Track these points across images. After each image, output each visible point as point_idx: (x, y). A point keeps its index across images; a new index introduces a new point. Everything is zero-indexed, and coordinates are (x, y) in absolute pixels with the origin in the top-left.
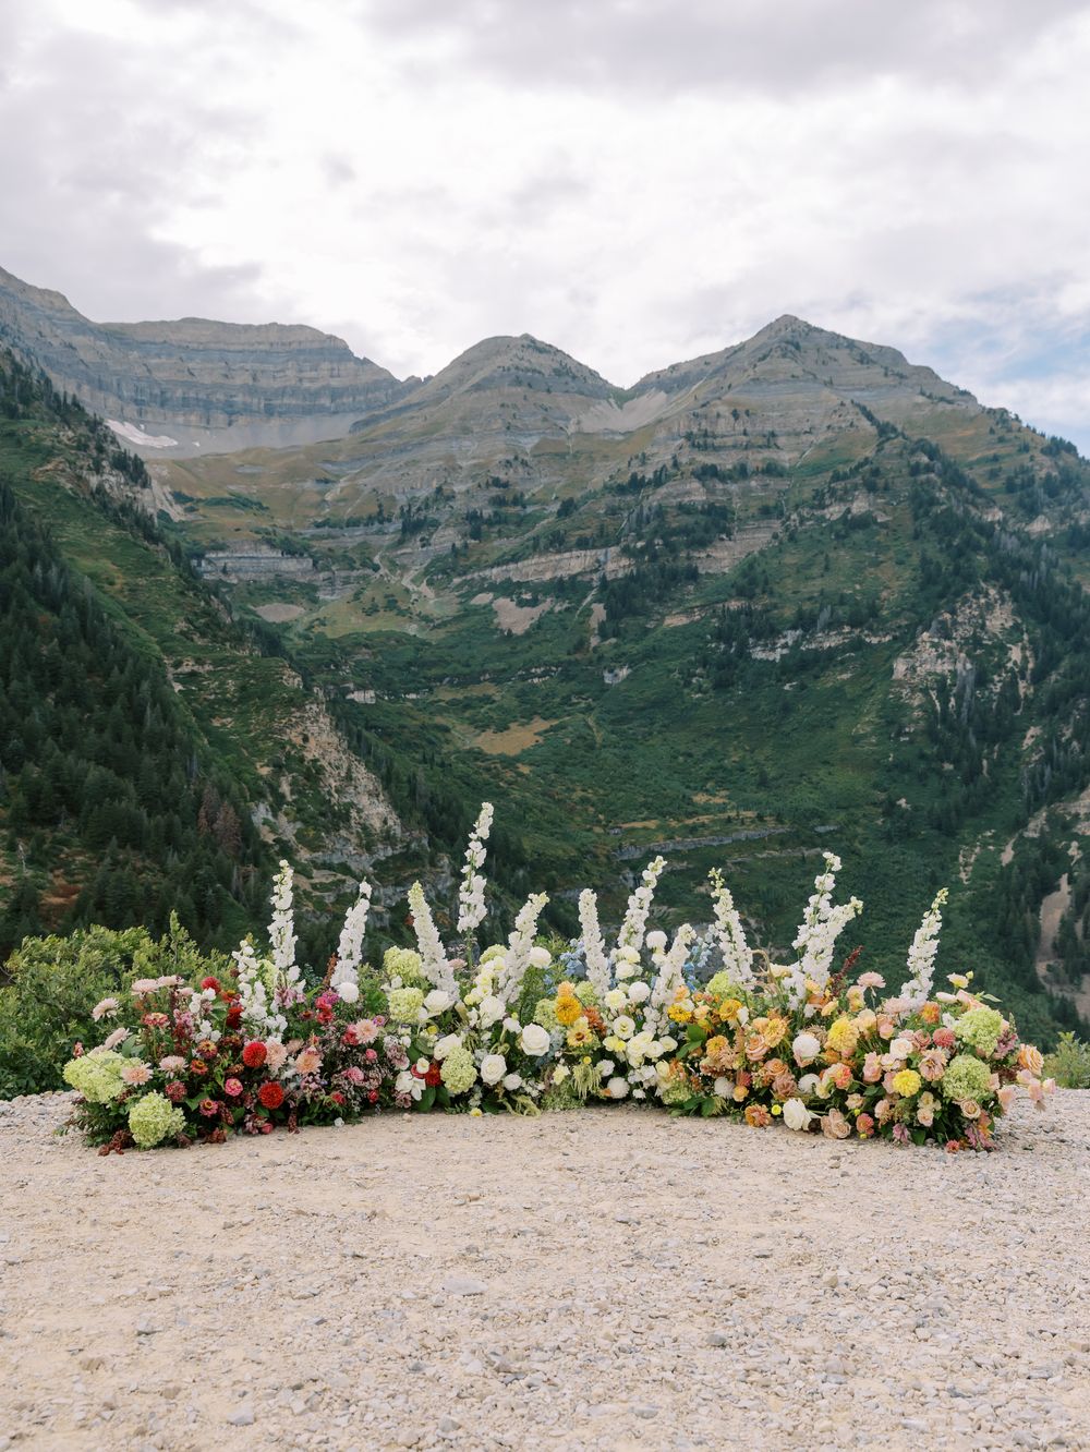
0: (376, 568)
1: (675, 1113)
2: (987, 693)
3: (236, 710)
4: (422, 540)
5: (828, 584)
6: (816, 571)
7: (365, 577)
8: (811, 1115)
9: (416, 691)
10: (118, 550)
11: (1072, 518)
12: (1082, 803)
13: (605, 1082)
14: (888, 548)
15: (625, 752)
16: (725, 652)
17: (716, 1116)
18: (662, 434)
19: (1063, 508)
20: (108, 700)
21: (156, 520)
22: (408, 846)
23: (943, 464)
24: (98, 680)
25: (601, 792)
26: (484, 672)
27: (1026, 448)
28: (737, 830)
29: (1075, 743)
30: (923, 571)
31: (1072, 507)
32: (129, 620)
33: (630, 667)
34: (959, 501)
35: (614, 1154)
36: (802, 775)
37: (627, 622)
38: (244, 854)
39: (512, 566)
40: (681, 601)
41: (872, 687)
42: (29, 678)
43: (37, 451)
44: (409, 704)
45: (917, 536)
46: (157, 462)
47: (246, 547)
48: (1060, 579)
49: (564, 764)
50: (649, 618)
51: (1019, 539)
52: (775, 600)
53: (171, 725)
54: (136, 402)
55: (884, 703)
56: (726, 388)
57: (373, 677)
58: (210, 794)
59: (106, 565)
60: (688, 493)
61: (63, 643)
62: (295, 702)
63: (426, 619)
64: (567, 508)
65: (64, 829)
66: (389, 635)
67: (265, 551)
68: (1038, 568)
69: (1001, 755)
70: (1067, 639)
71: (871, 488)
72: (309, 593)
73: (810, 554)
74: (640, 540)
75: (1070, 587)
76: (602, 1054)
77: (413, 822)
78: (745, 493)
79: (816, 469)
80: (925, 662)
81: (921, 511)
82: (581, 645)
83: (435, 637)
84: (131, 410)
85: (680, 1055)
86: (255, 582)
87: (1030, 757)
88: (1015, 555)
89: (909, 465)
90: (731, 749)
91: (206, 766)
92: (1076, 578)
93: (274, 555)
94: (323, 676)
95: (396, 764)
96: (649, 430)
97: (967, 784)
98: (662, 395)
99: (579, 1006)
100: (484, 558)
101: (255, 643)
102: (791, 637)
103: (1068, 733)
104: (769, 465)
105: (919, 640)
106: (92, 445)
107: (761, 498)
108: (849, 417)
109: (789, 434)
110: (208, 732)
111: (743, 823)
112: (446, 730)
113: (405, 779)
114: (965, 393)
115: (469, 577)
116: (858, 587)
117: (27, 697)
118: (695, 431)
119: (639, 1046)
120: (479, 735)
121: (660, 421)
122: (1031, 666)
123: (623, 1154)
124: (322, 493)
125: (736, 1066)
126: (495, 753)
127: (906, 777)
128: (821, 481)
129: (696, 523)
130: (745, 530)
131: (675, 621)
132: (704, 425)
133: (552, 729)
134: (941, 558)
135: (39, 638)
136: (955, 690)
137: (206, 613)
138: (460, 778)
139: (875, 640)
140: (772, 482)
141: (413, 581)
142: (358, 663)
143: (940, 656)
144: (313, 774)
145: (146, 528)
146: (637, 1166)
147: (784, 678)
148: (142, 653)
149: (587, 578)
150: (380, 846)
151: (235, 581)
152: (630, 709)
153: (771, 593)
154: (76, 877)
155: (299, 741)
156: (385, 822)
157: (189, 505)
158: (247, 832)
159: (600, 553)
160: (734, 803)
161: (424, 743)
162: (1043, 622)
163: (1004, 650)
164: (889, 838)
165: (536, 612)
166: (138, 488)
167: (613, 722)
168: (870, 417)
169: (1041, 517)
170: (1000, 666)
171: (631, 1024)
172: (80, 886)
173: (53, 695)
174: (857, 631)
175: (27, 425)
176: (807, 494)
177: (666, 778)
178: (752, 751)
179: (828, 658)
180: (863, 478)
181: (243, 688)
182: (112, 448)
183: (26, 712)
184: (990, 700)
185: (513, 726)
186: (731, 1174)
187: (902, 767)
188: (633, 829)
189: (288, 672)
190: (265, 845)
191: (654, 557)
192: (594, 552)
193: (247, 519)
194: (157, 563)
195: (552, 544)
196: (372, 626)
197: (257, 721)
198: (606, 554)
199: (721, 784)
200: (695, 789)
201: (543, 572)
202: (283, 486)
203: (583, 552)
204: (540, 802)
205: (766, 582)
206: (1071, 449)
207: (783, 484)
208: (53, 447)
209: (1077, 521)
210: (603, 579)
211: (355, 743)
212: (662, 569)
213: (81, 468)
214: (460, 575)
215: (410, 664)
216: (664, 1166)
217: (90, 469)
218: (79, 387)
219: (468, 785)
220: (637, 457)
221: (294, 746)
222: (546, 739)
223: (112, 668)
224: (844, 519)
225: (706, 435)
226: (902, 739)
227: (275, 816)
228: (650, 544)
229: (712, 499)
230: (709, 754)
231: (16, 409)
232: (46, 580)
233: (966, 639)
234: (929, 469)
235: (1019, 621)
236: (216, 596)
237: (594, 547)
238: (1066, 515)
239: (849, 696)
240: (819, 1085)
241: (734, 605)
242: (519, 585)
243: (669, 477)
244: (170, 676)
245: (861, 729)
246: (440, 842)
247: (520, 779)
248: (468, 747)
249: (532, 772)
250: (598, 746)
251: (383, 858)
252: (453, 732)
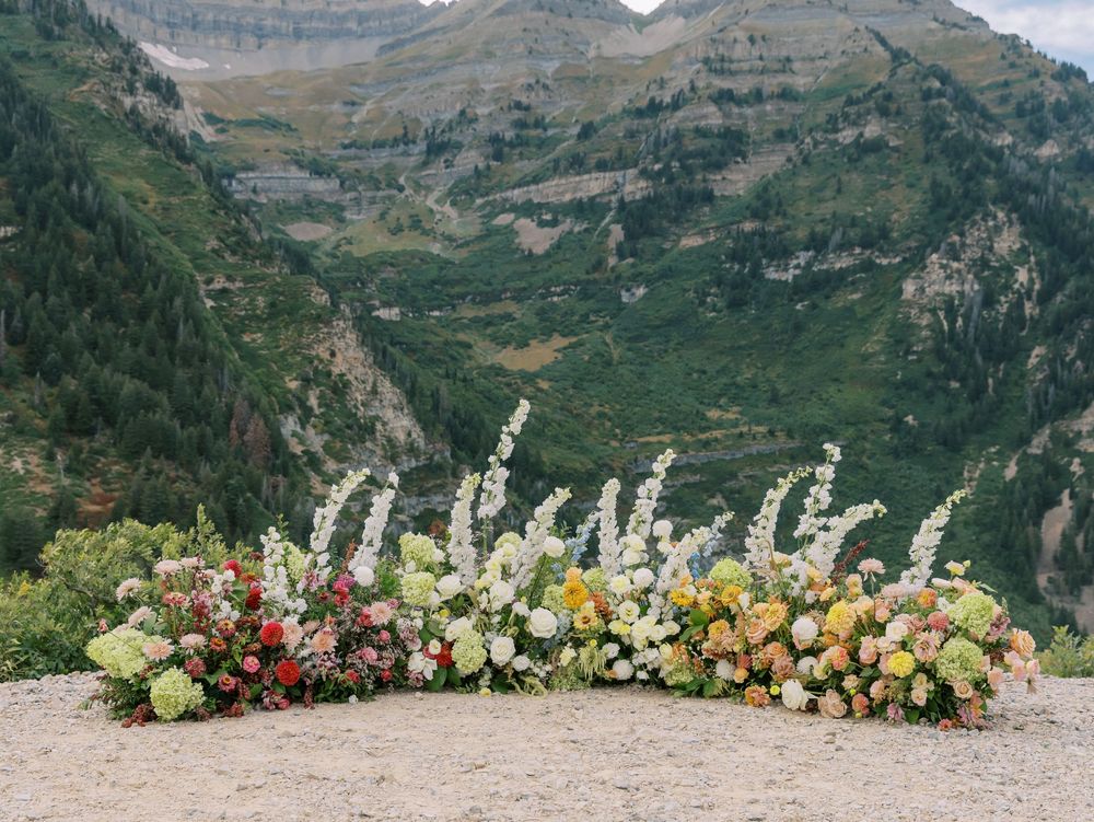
0: (401, 189)
1: (678, 693)
2: (993, 313)
3: (266, 326)
4: (445, 161)
5: (841, 206)
6: (828, 193)
7: (390, 198)
8: (809, 695)
9: (440, 308)
10: (152, 169)
11: (1080, 143)
12: (1085, 421)
13: (610, 664)
14: (899, 171)
15: (641, 369)
16: (738, 273)
17: (718, 697)
18: (680, 59)
19: (1072, 133)
20: (142, 316)
21: (188, 141)
22: (431, 458)
23: (954, 89)
24: (133, 296)
25: (618, 407)
26: (505, 291)
27: (1036, 74)
28: (749, 445)
29: (1079, 363)
30: (933, 193)
31: (1081, 132)
32: (163, 238)
33: (647, 286)
34: (969, 126)
35: (616, 730)
36: (812, 392)
37: (644, 243)
38: (274, 465)
39: (533, 187)
40: (697, 223)
41: (882, 307)
42: (66, 294)
43: (73, 72)
44: (433, 321)
45: (928, 159)
46: (190, 84)
47: (276, 168)
48: (1067, 202)
49: (582, 380)
50: (666, 239)
51: (1028, 162)
52: (788, 222)
53: (204, 340)
54: (168, 24)
55: (893, 324)
56: (743, 14)
57: (399, 294)
58: (241, 406)
59: (140, 185)
60: (705, 117)
61: (99, 259)
62: (322, 318)
63: (450, 239)
64: (587, 131)
65: (100, 440)
66: (413, 254)
67: (294, 171)
68: (1046, 191)
69: (1007, 374)
70: (1072, 261)
71: (884, 112)
72: (336, 213)
73: (822, 178)
74: (657, 162)
75: (1077, 210)
76: (608, 637)
77: (436, 435)
78: (760, 117)
79: (830, 94)
80: (933, 283)
81: (932, 136)
82: (599, 265)
83: (458, 256)
84: (164, 33)
85: (683, 638)
86: (284, 201)
87: (1035, 375)
88: (1024, 179)
89: (921, 90)
90: (744, 366)
91: (237, 379)
92: (1084, 201)
93: (303, 175)
94: (350, 294)
95: (419, 379)
96: (667, 54)
97: (973, 402)
98: (681, 20)
99: (586, 591)
100: (506, 179)
101: (284, 260)
102: (803, 257)
103: (1072, 352)
104: (784, 90)
105: (928, 261)
106: (126, 66)
107: (776, 122)
108: (863, 43)
109: (803, 59)
110: (239, 347)
111: (754, 438)
112: (469, 346)
113: (429, 393)
114: (978, 19)
115: (491, 198)
116: (869, 209)
117: (64, 312)
118: (712, 55)
119: (643, 630)
120: (499, 351)
121: (678, 46)
122: (1037, 287)
123: (625, 729)
124: (349, 115)
125: (737, 648)
126: (515, 368)
127: (914, 394)
128: (834, 106)
129: (713, 146)
130: (759, 153)
131: (691, 241)
132: (721, 50)
133: (572, 346)
134: (951, 181)
135: (75, 255)
136: (962, 310)
137: (236, 232)
138: (481, 392)
139: (885, 262)
140: (787, 106)
141: (437, 202)
142: (384, 281)
143: (949, 277)
144: (340, 388)
145: (178, 149)
146: (639, 739)
147: (796, 298)
148: (174, 270)
149: (605, 200)
150: (405, 458)
151: (265, 201)
152: (647, 327)
153: (785, 215)
154: (113, 486)
155: (326, 356)
156: (409, 435)
157: (220, 126)
158: (276, 444)
159: (618, 175)
160: (745, 419)
161: (447, 359)
162: (1051, 244)
163: (1011, 271)
164: (896, 453)
165: (556, 232)
166: (170, 110)
167: (630, 340)
168: (883, 42)
169: (1050, 142)
170: (1007, 287)
171: (636, 609)
172: (116, 494)
173: (89, 310)
174: (868, 252)
175: (62, 47)
176: (821, 118)
177: (680, 394)
178: (764, 369)
179: (838, 279)
180: (876, 103)
181: (272, 305)
182: (145, 70)
183: (63, 327)
184: (996, 320)
185: (533, 343)
186: (729, 747)
187: (909, 385)
188: (648, 443)
189: (316, 289)
190: (294, 456)
191: (671, 180)
192: (612, 174)
193: (275, 140)
194: (189, 182)
195: (572, 165)
196: (397, 245)
197: (286, 336)
198: (624, 176)
199: (734, 400)
200: (709, 404)
201: (563, 194)
202: (312, 108)
203: (602, 174)
204: (558, 417)
205: (780, 204)
206: (1081, 74)
207: (798, 109)
208: (88, 69)
209: (1085, 146)
210: (621, 201)
211: (380, 358)
212: (679, 190)
213: (116, 89)
214: (482, 196)
215: (434, 282)
216: (665, 739)
217: (123, 90)
218: (113, 9)
219: (489, 399)
220: (655, 81)
221: (321, 361)
222: (565, 355)
223: (146, 285)
224: (856, 143)
225: (722, 60)
226: (910, 358)
227: (303, 428)
228: (667, 167)
229: (728, 122)
230: (723, 371)
231: (52, 30)
232: (82, 198)
233: (974, 261)
234: (940, 94)
235: (1026, 243)
236: (246, 214)
237: (613, 169)
238: (1074, 140)
239: (859, 316)
240: (817, 668)
241: (748, 226)
242: (540, 206)
243: (687, 101)
244: (202, 293)
245: (870, 348)
246: (462, 454)
247: (539, 394)
248: (489, 363)
249: (550, 387)
250: (615, 363)
251: (407, 470)
252: (475, 348)
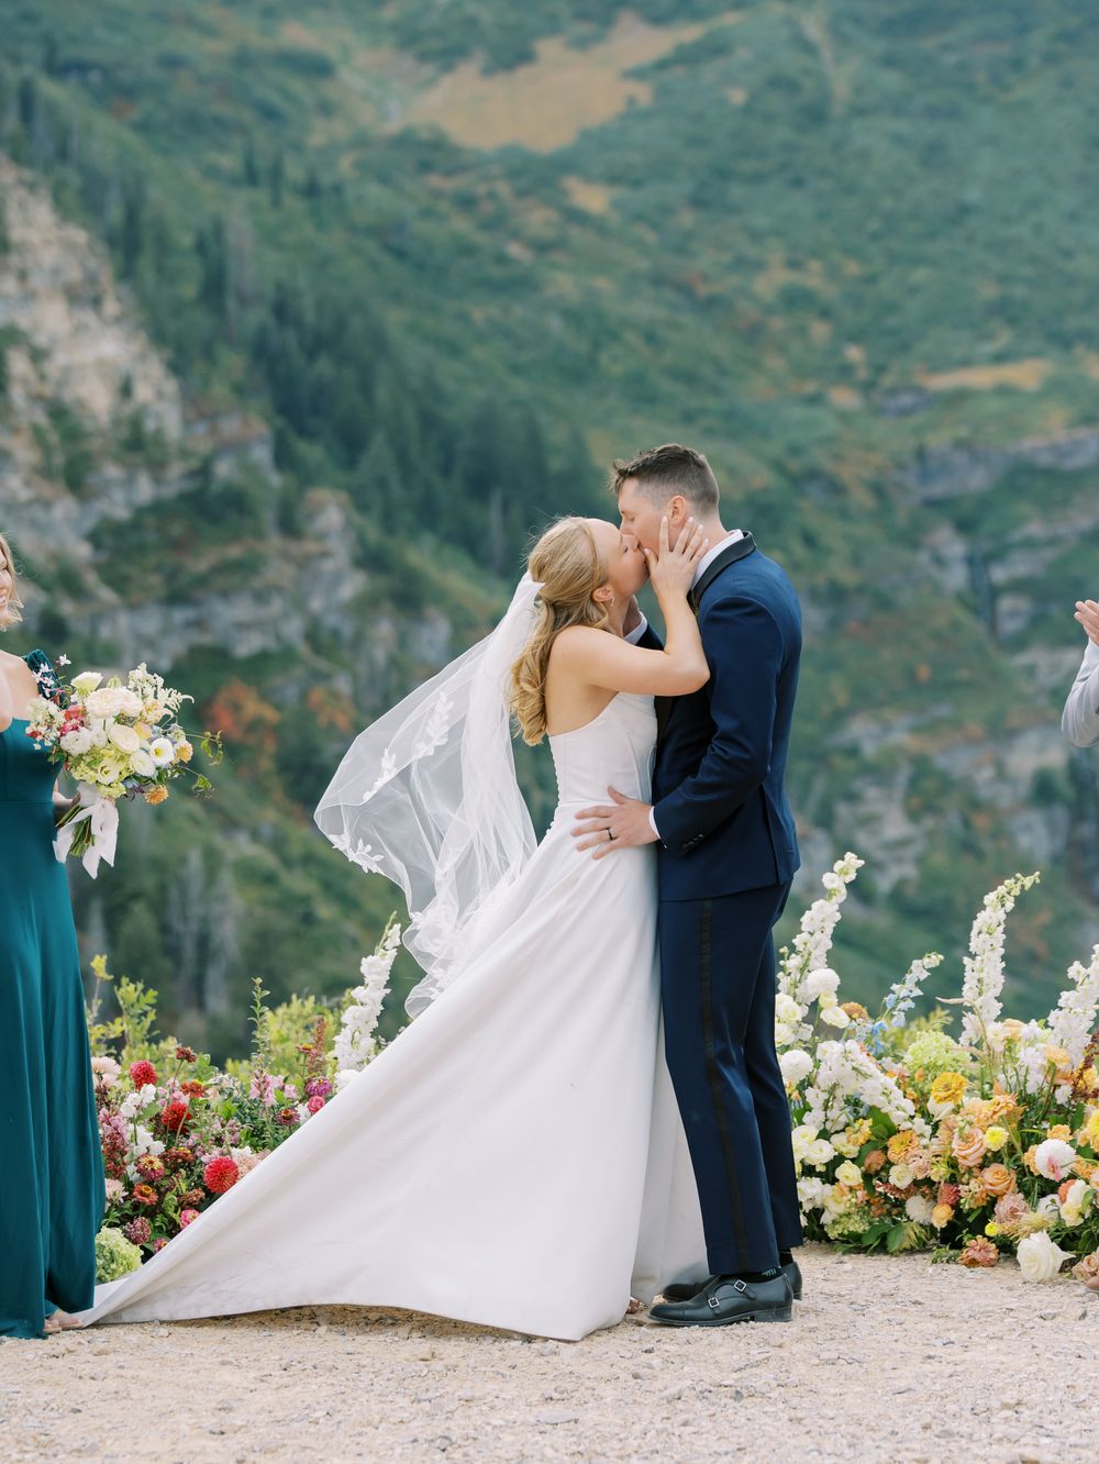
15: (931, 130)
22: (205, 471)
25: (854, 268)
49: (724, 174)
77: (220, 390)
95: (154, 193)
112: (317, 68)
113: (186, 240)
120: (430, 83)
126: (487, 144)
133: (686, 57)
138: (373, 231)
150: (112, 471)
156: (126, 390)
161: (248, 116)
167: (889, 27)
177: (1073, 217)
185: (549, 49)
188: (960, 397)
204: (645, 308)
219: (400, 254)
222: (662, 92)
246: (312, 453)
247: (574, 232)
248: (394, 126)
249: (616, 205)
250: (838, 110)
251: (122, 513)
252: (346, 75)
